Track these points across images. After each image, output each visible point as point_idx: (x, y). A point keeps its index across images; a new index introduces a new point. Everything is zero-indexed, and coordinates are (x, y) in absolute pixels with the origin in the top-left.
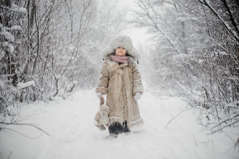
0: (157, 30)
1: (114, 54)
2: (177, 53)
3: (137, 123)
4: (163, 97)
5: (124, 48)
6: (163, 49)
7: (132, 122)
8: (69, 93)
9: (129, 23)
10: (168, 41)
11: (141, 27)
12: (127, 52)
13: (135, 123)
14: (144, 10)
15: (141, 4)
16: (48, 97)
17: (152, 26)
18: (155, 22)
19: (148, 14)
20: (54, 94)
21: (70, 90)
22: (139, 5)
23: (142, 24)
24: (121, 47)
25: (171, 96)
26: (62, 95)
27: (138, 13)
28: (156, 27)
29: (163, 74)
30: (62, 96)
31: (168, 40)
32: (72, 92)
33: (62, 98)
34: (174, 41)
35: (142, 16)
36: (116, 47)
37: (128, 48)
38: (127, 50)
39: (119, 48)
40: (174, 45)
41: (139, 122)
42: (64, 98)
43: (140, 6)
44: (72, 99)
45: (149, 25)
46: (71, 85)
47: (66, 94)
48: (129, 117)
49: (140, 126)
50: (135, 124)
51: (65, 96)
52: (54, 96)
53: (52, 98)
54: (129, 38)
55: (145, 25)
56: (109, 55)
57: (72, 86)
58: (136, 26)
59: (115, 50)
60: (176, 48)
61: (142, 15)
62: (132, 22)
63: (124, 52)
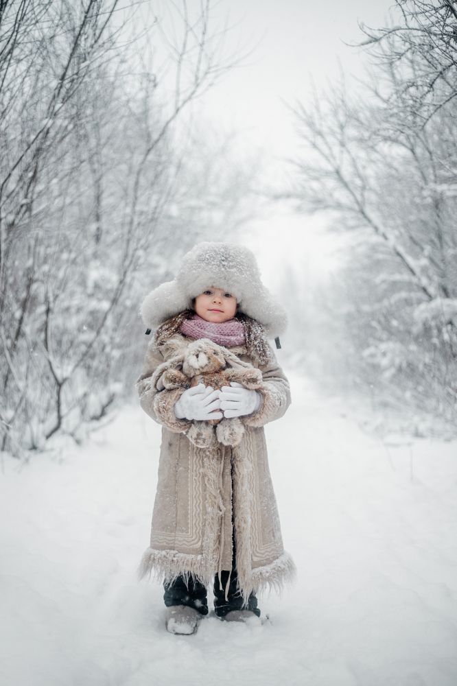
0: (365, 222)
1: (190, 313)
2: (425, 297)
3: (276, 575)
4: (391, 438)
5: (230, 293)
6: (384, 281)
7: (257, 570)
8: (95, 424)
9: (277, 197)
10: (398, 259)
11: (312, 211)
12: (238, 306)
13: (268, 574)
14: (326, 158)
15: (319, 141)
16: (27, 439)
17: (351, 209)
18: (359, 198)
19: (338, 172)
20: (48, 431)
21: (99, 412)
22: (311, 142)
23: (319, 204)
24: (219, 289)
25: (418, 435)
26: (71, 429)
27: (305, 169)
28: (363, 213)
29: (384, 362)
30: (72, 435)
31: (398, 254)
32: (104, 420)
33: (71, 441)
34: (416, 257)
35: (317, 179)
36: (196, 289)
37: (242, 294)
38: (239, 301)
39: (208, 293)
40: (417, 271)
41: (284, 570)
42: (78, 442)
43: (314, 145)
44: (103, 444)
45: (339, 206)
46: (103, 396)
47: (84, 426)
48: (247, 549)
49: (284, 584)
50: (269, 579)
51: (81, 434)
52: (48, 437)
53: (42, 442)
54: (250, 257)
55: (326, 207)
56: (169, 319)
57: (105, 401)
58: (299, 209)
59: (194, 301)
60: (424, 282)
61: (318, 175)
62: (288, 196)
63: (229, 308)
